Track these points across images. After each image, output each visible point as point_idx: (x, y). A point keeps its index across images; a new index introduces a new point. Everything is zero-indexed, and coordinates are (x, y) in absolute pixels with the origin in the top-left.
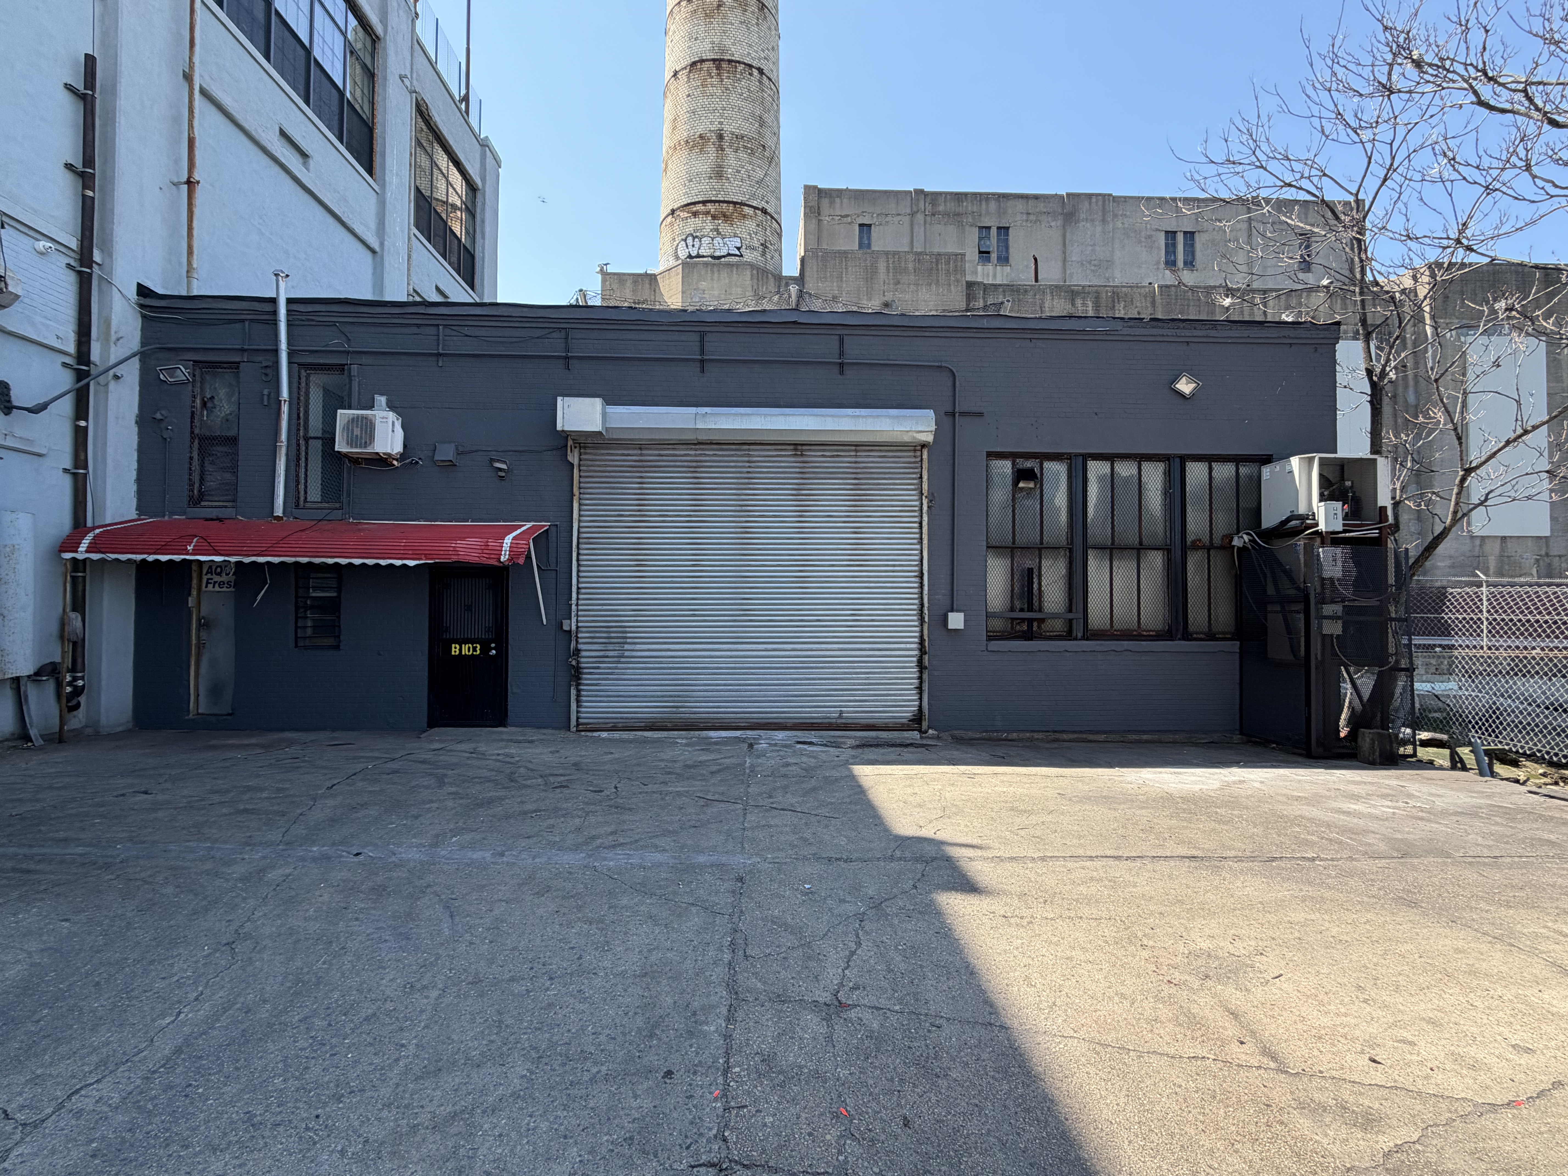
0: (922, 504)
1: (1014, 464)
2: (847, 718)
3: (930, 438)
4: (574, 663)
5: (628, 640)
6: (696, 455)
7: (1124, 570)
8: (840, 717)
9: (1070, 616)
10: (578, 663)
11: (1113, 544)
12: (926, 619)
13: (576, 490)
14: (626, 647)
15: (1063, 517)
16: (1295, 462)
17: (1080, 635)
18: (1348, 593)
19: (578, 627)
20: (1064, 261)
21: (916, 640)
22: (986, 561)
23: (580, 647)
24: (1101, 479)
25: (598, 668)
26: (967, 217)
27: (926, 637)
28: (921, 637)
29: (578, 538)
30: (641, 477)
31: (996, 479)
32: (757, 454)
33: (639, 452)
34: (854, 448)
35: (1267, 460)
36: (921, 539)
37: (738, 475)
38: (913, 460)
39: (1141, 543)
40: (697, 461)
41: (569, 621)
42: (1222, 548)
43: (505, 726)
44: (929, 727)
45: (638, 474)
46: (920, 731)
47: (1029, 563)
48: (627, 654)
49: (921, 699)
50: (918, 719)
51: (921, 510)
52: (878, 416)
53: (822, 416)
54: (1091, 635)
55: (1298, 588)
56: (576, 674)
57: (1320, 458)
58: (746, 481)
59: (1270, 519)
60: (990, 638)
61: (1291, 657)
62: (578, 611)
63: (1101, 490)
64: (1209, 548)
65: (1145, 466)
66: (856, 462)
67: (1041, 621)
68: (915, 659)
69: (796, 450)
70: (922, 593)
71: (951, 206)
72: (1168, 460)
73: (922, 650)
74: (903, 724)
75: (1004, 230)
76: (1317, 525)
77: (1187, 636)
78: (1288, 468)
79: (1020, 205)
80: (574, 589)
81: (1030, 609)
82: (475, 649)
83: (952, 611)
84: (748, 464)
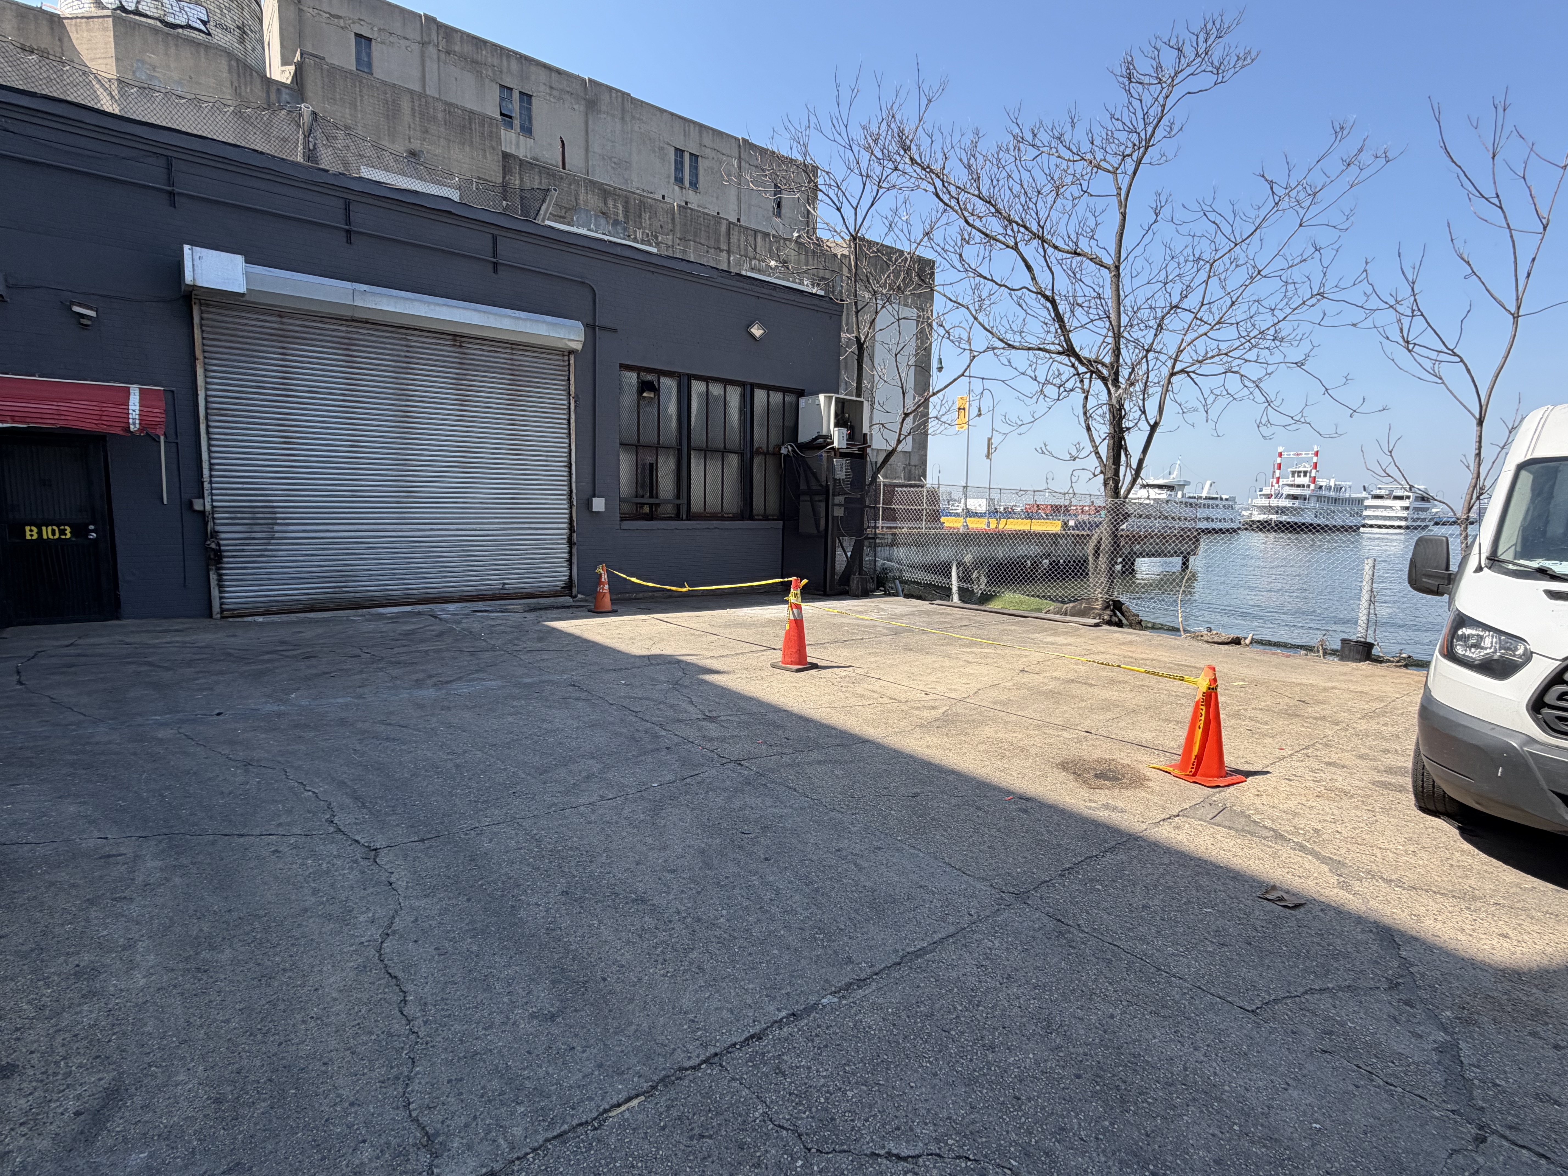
0: (569, 403)
1: (638, 378)
2: (509, 589)
3: (578, 346)
4: (213, 546)
5: (279, 521)
6: (347, 332)
7: (714, 467)
8: (503, 588)
9: (678, 502)
10: (219, 545)
11: (707, 447)
12: (575, 503)
13: (198, 353)
14: (277, 528)
15: (674, 424)
16: (822, 397)
17: (684, 517)
18: (847, 488)
19: (213, 507)
20: (587, 150)
21: (566, 520)
22: (619, 456)
23: (217, 528)
24: (700, 395)
25: (243, 550)
26: (487, 70)
27: (574, 518)
28: (571, 518)
29: (207, 408)
30: (284, 348)
31: (626, 388)
32: (415, 340)
33: (279, 319)
34: (509, 346)
35: (801, 393)
36: (570, 434)
37: (396, 358)
38: (562, 363)
39: (725, 447)
40: (349, 339)
41: (201, 501)
42: (774, 454)
43: (118, 618)
44: (579, 593)
45: (280, 344)
46: (571, 596)
47: (649, 459)
48: (277, 535)
49: (571, 569)
50: (569, 586)
51: (569, 408)
52: (536, 321)
53: (485, 312)
54: (691, 516)
55: (821, 485)
56: (215, 558)
57: (836, 398)
58: (405, 365)
59: (804, 437)
60: (622, 519)
61: (815, 532)
62: (212, 489)
63: (699, 403)
64: (765, 454)
65: (729, 388)
66: (512, 359)
67: (658, 505)
68: (565, 537)
69: (455, 340)
70: (570, 481)
71: (468, 49)
72: (744, 385)
73: (571, 529)
74: (556, 591)
75: (526, 97)
76: (832, 443)
77: (751, 518)
78: (817, 402)
79: (543, 75)
80: (205, 466)
81: (651, 496)
82: (62, 532)
83: (594, 496)
84: (406, 349)
